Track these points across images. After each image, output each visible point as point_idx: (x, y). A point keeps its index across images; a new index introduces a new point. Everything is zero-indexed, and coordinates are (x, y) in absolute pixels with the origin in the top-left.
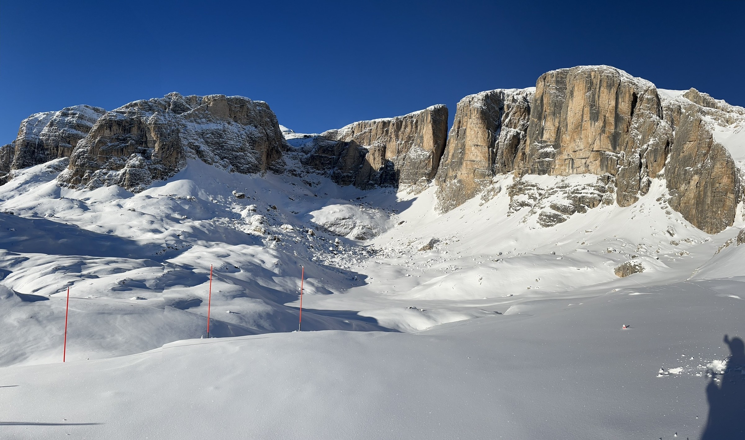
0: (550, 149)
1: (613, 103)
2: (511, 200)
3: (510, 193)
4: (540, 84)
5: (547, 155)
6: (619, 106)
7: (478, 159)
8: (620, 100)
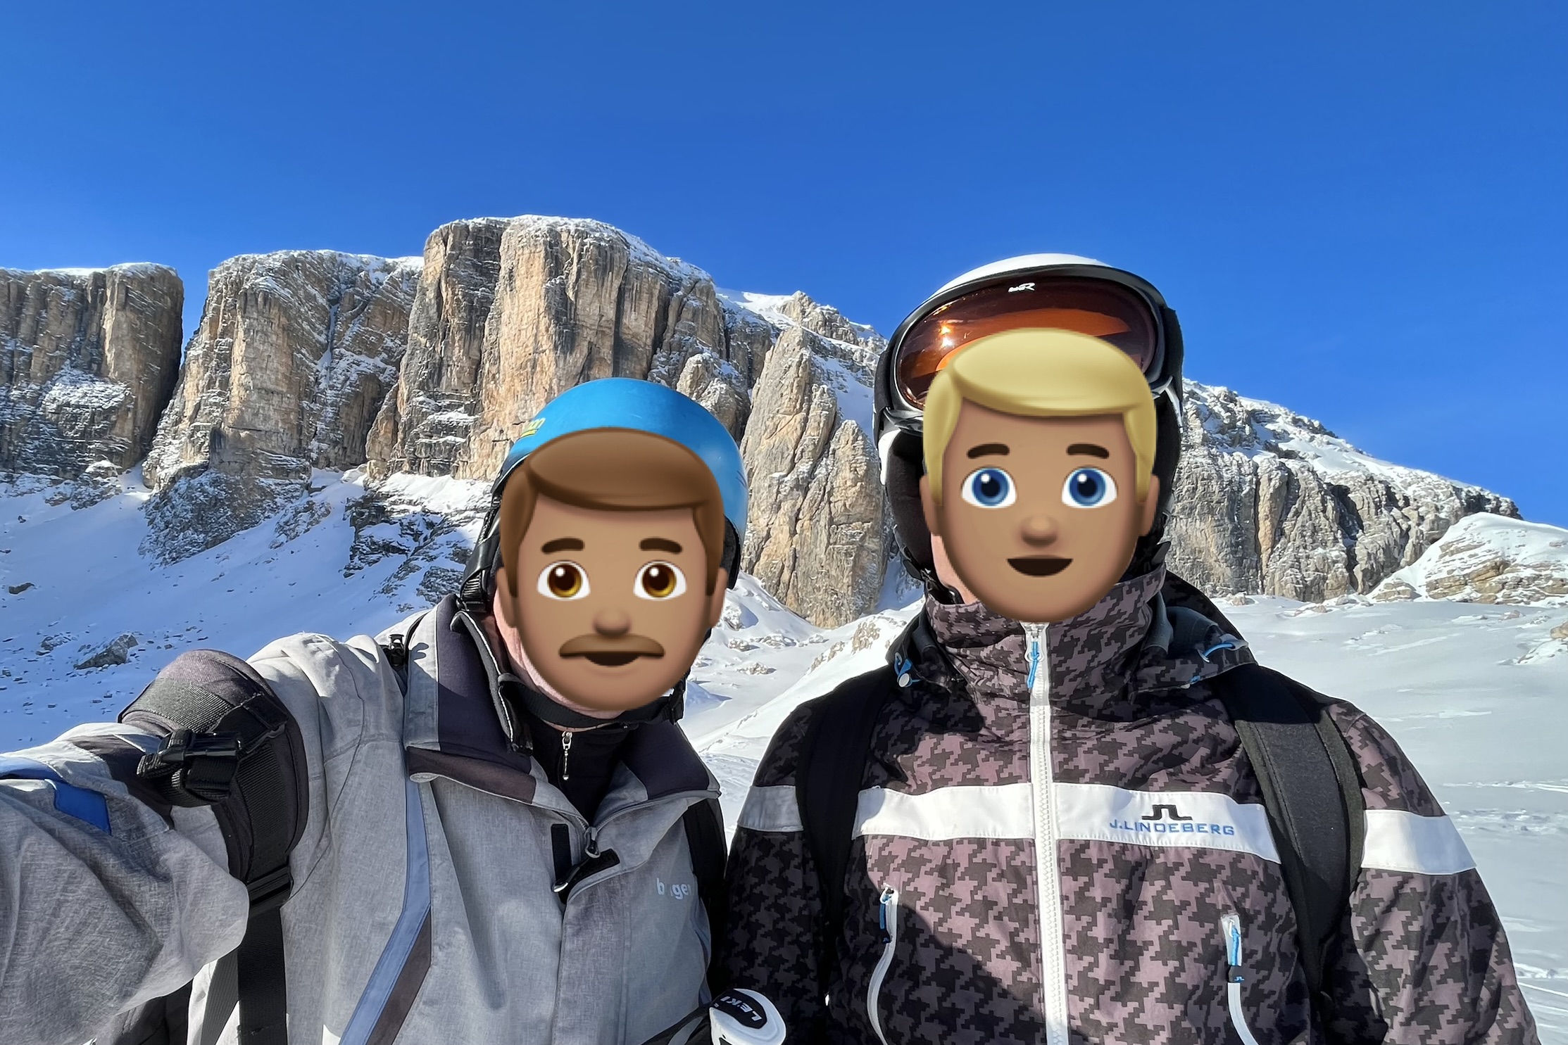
0: (457, 416)
1: (611, 314)
2: (357, 537)
3: (353, 520)
4: (434, 251)
5: (449, 429)
6: (625, 321)
7: (269, 426)
8: (627, 305)
